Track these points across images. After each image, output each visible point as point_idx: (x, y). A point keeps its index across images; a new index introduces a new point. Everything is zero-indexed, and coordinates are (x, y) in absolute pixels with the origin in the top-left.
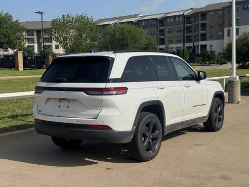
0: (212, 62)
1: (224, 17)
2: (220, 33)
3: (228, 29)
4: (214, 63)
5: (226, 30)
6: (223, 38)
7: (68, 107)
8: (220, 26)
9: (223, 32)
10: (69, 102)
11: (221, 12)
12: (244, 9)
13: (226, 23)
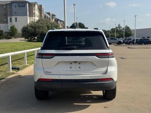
0: (2, 37)
1: (7, 10)
2: (5, 20)
3: (10, 17)
4: (3, 38)
5: (9, 18)
6: (7, 23)
7: (80, 67)
8: (5, 15)
9: (7, 19)
10: (80, 64)
11: (5, 7)
12: (19, 6)
13: (9, 14)
